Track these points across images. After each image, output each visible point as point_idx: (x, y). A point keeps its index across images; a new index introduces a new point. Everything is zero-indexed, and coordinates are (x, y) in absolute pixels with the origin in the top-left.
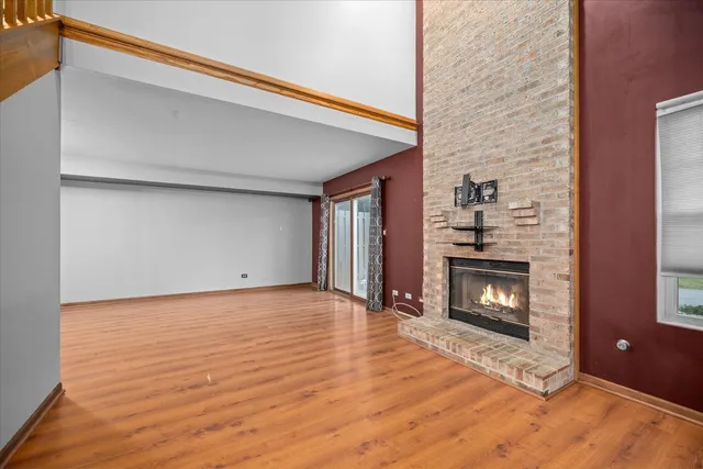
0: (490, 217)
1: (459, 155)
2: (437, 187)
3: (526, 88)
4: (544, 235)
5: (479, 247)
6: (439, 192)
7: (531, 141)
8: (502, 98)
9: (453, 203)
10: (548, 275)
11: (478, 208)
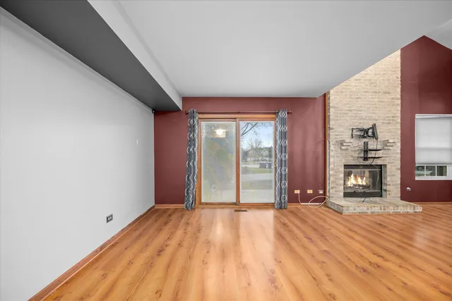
0: (371, 145)
1: (354, 112)
2: (340, 126)
3: (386, 93)
4: (393, 153)
5: (366, 159)
6: (341, 129)
7: (388, 115)
8: (376, 92)
9: (350, 136)
10: (394, 169)
11: (365, 140)
